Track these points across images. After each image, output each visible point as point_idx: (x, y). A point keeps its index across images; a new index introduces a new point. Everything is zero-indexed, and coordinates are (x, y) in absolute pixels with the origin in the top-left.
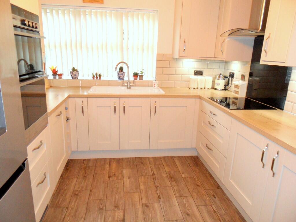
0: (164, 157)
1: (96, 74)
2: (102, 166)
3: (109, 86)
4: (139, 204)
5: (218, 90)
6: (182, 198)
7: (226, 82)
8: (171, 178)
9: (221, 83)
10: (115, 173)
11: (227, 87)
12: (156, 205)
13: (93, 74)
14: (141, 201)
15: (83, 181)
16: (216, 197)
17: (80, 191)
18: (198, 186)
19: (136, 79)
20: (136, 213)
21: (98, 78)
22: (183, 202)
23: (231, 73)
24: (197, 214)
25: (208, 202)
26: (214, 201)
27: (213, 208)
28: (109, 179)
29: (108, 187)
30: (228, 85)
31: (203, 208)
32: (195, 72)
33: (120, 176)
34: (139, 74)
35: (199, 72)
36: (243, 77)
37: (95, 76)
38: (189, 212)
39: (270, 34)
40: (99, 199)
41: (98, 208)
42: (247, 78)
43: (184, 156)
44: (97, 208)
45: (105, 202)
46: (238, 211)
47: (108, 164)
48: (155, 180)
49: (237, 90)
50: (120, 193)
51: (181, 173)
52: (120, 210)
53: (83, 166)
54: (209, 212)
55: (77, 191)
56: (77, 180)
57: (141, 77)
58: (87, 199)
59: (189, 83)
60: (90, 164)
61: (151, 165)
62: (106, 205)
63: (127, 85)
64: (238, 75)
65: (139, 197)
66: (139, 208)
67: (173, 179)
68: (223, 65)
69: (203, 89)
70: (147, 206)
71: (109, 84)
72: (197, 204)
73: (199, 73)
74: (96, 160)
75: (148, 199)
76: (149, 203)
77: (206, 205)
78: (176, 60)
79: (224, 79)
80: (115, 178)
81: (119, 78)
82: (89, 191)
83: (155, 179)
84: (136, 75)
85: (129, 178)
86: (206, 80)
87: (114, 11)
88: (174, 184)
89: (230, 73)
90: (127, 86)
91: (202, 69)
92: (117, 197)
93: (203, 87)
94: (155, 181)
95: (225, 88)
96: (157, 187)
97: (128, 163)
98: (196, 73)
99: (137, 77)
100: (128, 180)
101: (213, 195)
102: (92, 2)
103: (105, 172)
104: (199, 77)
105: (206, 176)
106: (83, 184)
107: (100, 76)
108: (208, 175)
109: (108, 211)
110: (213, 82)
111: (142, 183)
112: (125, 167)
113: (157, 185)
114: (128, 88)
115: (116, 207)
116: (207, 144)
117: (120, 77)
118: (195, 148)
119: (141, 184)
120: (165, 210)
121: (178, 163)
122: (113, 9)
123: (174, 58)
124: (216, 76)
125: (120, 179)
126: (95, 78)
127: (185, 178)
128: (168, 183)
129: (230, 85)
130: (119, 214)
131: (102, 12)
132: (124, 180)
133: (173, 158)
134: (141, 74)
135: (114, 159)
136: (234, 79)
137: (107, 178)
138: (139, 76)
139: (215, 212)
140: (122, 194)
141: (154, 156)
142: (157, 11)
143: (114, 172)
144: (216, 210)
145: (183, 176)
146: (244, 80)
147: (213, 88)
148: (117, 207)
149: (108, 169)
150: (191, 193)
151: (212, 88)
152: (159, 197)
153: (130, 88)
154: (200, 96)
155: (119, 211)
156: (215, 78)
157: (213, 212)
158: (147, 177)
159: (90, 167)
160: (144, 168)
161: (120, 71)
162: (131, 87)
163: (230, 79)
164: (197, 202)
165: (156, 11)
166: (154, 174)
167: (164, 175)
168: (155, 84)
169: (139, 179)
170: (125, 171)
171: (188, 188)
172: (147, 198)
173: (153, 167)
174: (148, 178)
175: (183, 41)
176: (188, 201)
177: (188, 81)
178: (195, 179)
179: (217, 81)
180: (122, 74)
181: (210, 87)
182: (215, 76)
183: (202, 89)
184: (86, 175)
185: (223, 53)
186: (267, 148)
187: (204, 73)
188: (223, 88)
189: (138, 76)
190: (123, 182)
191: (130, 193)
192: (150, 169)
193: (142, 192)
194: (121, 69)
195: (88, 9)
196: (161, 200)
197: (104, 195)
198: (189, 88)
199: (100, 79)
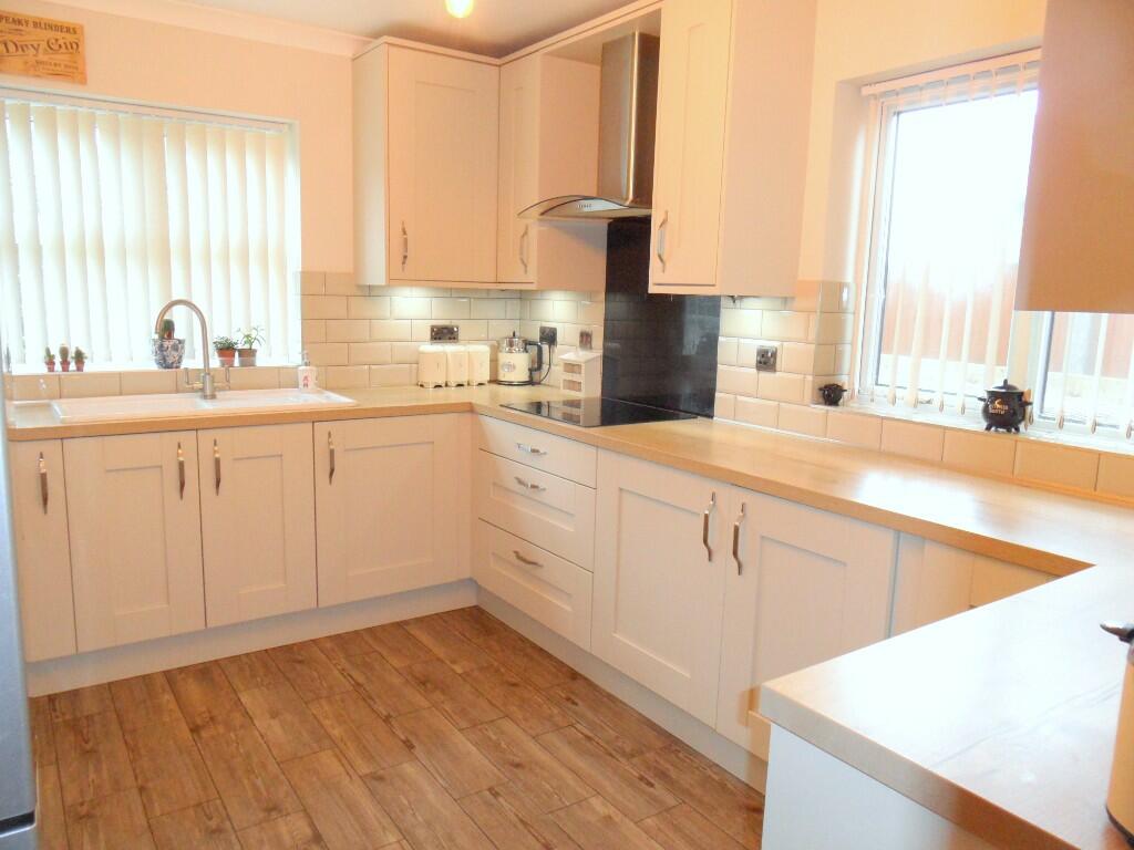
0: (370, 631)
1: (64, 352)
2: (144, 701)
3: (121, 394)
4: (348, 778)
5: (510, 384)
6: (480, 730)
7: (533, 362)
8: (424, 684)
9: (517, 364)
10: (210, 712)
11: (536, 376)
12: (409, 769)
13: (48, 351)
14: (351, 772)
15: (91, 767)
16: (576, 700)
17: (92, 801)
18: (515, 685)
19: (228, 364)
20: (352, 807)
21: (73, 366)
22: (490, 739)
23: (547, 331)
24: (543, 756)
25: (558, 719)
26: (576, 713)
27: (579, 731)
28: (200, 738)
29: (209, 763)
30: (539, 367)
31: (552, 738)
32: (432, 330)
33: (237, 718)
34: (240, 346)
35: (445, 331)
36: (585, 338)
37: (58, 360)
38: (517, 760)
39: (667, 212)
40: (192, 803)
41: (200, 831)
42: (598, 341)
43: (437, 614)
44: (197, 834)
45: (221, 808)
46: (649, 720)
47: (164, 690)
48: (369, 701)
49: (575, 377)
50: (264, 766)
51: (448, 662)
52: (288, 814)
53: (60, 720)
54: (571, 743)
55: (82, 804)
56: (59, 772)
57: (248, 354)
58: (140, 820)
59: (418, 369)
60: (90, 706)
61: (334, 662)
62: (228, 815)
63: (200, 385)
64: (567, 333)
65: (340, 761)
66: (357, 791)
67: (429, 685)
68: (513, 308)
69: (466, 384)
70: (381, 779)
71: (121, 384)
72: (530, 731)
73: (443, 334)
74: (110, 689)
75: (373, 757)
76: (383, 769)
77: (558, 728)
78: (370, 292)
79: (526, 351)
80: (221, 729)
81: (165, 363)
82: (135, 791)
83: (371, 698)
84: (226, 349)
85: (274, 715)
86: (469, 357)
87: (125, 115)
88: (438, 696)
89: (543, 330)
90: (202, 390)
91: (454, 323)
92: (259, 782)
93: (463, 380)
94: (372, 703)
95: (531, 376)
96: (387, 719)
97: (248, 673)
98: (437, 334)
99: (234, 356)
100: (275, 724)
101: (568, 699)
102: (37, 73)
103: (167, 719)
104: (447, 348)
105: (526, 655)
106: (92, 776)
107: (79, 357)
108: (529, 650)
109: (244, 829)
110: (494, 362)
111: (328, 718)
112: (242, 688)
113: (385, 713)
114: (205, 397)
115: (269, 810)
116: (516, 552)
117: (164, 359)
118: (471, 579)
119: (327, 723)
120: (441, 771)
121: (425, 638)
122: (122, 107)
123: (360, 287)
124: (498, 342)
125: (242, 726)
126: (58, 367)
127: (465, 672)
128: (419, 699)
129: (545, 367)
130: (292, 828)
131: (74, 116)
132: (257, 724)
133: (400, 625)
134: (247, 346)
135: (181, 670)
136: (558, 349)
137: (187, 734)
138: (240, 351)
139: (589, 738)
140: (273, 768)
141: (333, 633)
142: (290, 125)
143: (204, 709)
144: (590, 735)
145: (459, 670)
146: (591, 348)
147: (495, 381)
148: (273, 809)
149: (173, 705)
150: (502, 709)
151: (490, 382)
152: (409, 746)
153: (213, 397)
154: (470, 403)
155: (289, 818)
156: (495, 350)
157: (583, 742)
158: (338, 697)
159: (92, 716)
160: (315, 674)
161: (162, 338)
162: (217, 393)
163: (545, 347)
164: (531, 728)
165: (286, 126)
166: (358, 684)
167: (397, 681)
168: (306, 378)
169: (315, 712)
170: (245, 698)
171: (489, 697)
172: (368, 756)
173: (344, 662)
174: (343, 701)
175: (397, 231)
176: (503, 733)
177: (416, 361)
178: (497, 671)
179: (504, 357)
180: (175, 348)
181: (486, 377)
182: (495, 343)
183: (462, 385)
184: (91, 744)
185: (526, 266)
186: (714, 505)
187: (461, 336)
188: (525, 378)
189: (237, 354)
190: (257, 733)
191: (301, 758)
192: (336, 672)
193: (342, 745)
194: (167, 329)
195: (38, 101)
196: (419, 751)
197: (205, 788)
198: (422, 386)
199: (79, 369)
